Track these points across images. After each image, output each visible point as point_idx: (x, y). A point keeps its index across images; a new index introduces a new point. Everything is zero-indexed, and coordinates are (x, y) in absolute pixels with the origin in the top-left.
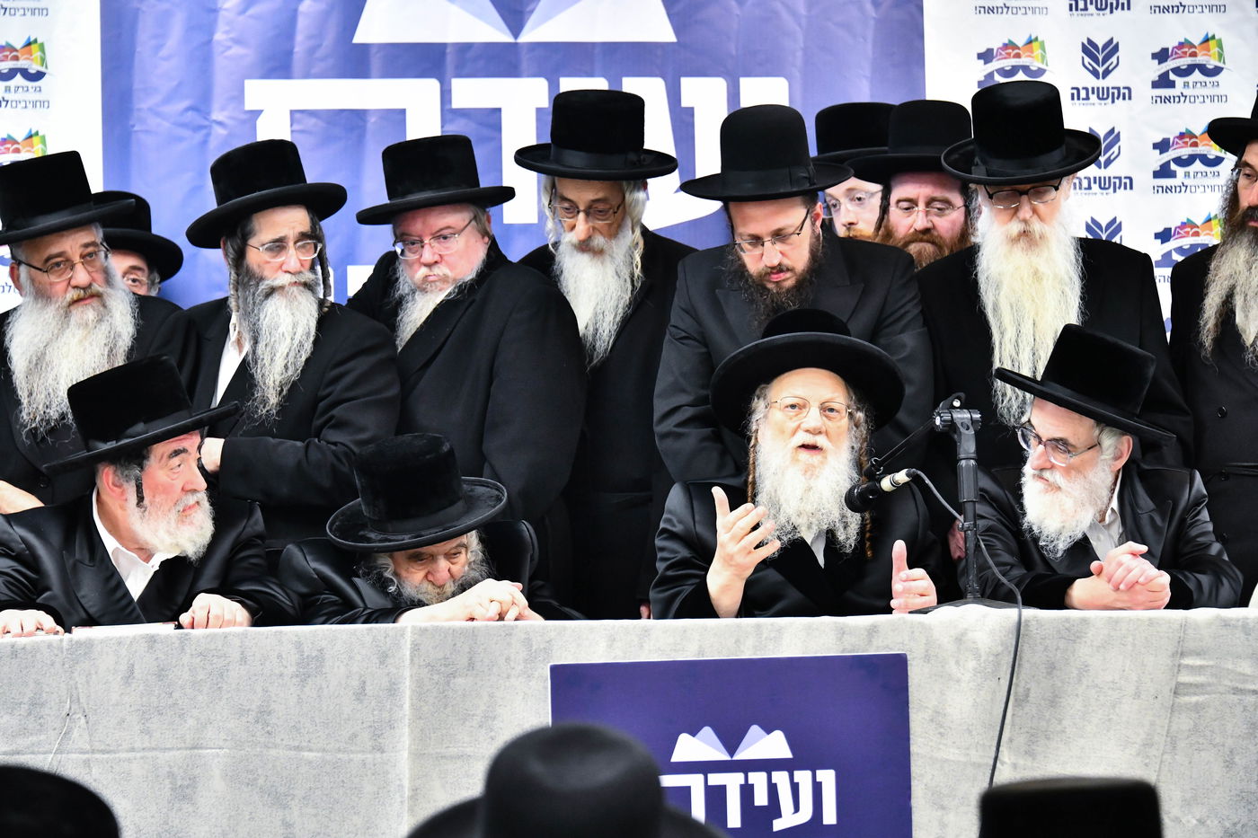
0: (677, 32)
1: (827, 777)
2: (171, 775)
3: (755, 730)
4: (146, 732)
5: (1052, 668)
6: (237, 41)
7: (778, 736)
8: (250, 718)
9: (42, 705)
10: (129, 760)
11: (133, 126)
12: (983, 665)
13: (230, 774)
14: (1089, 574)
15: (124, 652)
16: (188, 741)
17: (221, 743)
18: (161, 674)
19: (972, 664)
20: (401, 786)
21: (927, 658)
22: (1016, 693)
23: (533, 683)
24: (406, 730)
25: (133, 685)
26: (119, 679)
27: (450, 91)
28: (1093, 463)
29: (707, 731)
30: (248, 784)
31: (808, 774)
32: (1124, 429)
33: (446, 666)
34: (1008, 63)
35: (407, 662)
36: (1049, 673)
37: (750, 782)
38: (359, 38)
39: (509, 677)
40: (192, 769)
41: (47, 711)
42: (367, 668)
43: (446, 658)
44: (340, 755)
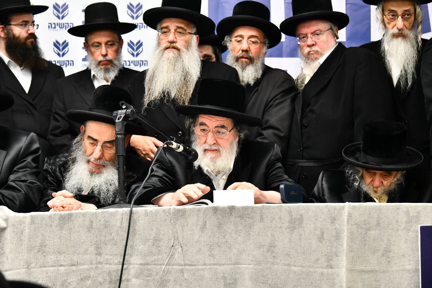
2: (224, 278)
8: (265, 250)
9: (160, 241)
10: (203, 270)
13: (254, 278)
16: (233, 260)
17: (250, 262)
20: (341, 286)
23: (410, 234)
24: (345, 258)
25: (206, 232)
26: (198, 228)
30: (263, 283)
33: (365, 224)
35: (346, 223)
39: (397, 230)
40: (235, 275)
41: (162, 244)
42: (325, 225)
43: (365, 221)
44: (310, 269)
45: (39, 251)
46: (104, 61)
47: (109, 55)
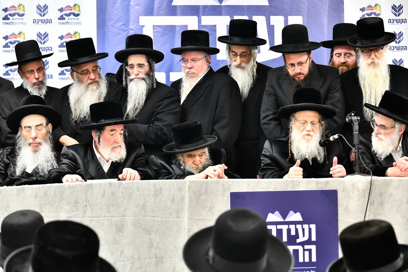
0: (269, 2)
1: (313, 227)
2: (116, 224)
3: (291, 212)
4: (108, 211)
5: (381, 194)
6: (137, 5)
7: (298, 214)
8: (140, 208)
9: (78, 203)
10: (104, 220)
11: (106, 30)
12: (360, 193)
13: (134, 224)
14: (393, 166)
15: (102, 187)
16: (121, 214)
17: (131, 215)
18: (113, 194)
19: (357, 193)
20: (185, 228)
21: (343, 191)
22: (370, 202)
23: (225, 198)
24: (187, 211)
25: (105, 197)
26: (101, 195)
27: (201, 20)
28: (393, 132)
29: (277, 213)
30: (139, 227)
31: (307, 225)
32: (402, 123)
33: (199, 192)
34: (369, 12)
35: (187, 191)
36: (380, 196)
37: (290, 228)
38: (173, 4)
39: (217, 196)
40: (122, 223)
41: (79, 205)
42: (175, 193)
43: (199, 190)
44: (166, 219)
45: (5, 211)
46: (37, 82)
47: (40, 78)
